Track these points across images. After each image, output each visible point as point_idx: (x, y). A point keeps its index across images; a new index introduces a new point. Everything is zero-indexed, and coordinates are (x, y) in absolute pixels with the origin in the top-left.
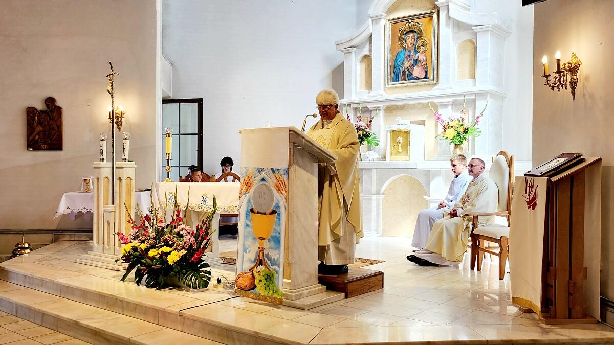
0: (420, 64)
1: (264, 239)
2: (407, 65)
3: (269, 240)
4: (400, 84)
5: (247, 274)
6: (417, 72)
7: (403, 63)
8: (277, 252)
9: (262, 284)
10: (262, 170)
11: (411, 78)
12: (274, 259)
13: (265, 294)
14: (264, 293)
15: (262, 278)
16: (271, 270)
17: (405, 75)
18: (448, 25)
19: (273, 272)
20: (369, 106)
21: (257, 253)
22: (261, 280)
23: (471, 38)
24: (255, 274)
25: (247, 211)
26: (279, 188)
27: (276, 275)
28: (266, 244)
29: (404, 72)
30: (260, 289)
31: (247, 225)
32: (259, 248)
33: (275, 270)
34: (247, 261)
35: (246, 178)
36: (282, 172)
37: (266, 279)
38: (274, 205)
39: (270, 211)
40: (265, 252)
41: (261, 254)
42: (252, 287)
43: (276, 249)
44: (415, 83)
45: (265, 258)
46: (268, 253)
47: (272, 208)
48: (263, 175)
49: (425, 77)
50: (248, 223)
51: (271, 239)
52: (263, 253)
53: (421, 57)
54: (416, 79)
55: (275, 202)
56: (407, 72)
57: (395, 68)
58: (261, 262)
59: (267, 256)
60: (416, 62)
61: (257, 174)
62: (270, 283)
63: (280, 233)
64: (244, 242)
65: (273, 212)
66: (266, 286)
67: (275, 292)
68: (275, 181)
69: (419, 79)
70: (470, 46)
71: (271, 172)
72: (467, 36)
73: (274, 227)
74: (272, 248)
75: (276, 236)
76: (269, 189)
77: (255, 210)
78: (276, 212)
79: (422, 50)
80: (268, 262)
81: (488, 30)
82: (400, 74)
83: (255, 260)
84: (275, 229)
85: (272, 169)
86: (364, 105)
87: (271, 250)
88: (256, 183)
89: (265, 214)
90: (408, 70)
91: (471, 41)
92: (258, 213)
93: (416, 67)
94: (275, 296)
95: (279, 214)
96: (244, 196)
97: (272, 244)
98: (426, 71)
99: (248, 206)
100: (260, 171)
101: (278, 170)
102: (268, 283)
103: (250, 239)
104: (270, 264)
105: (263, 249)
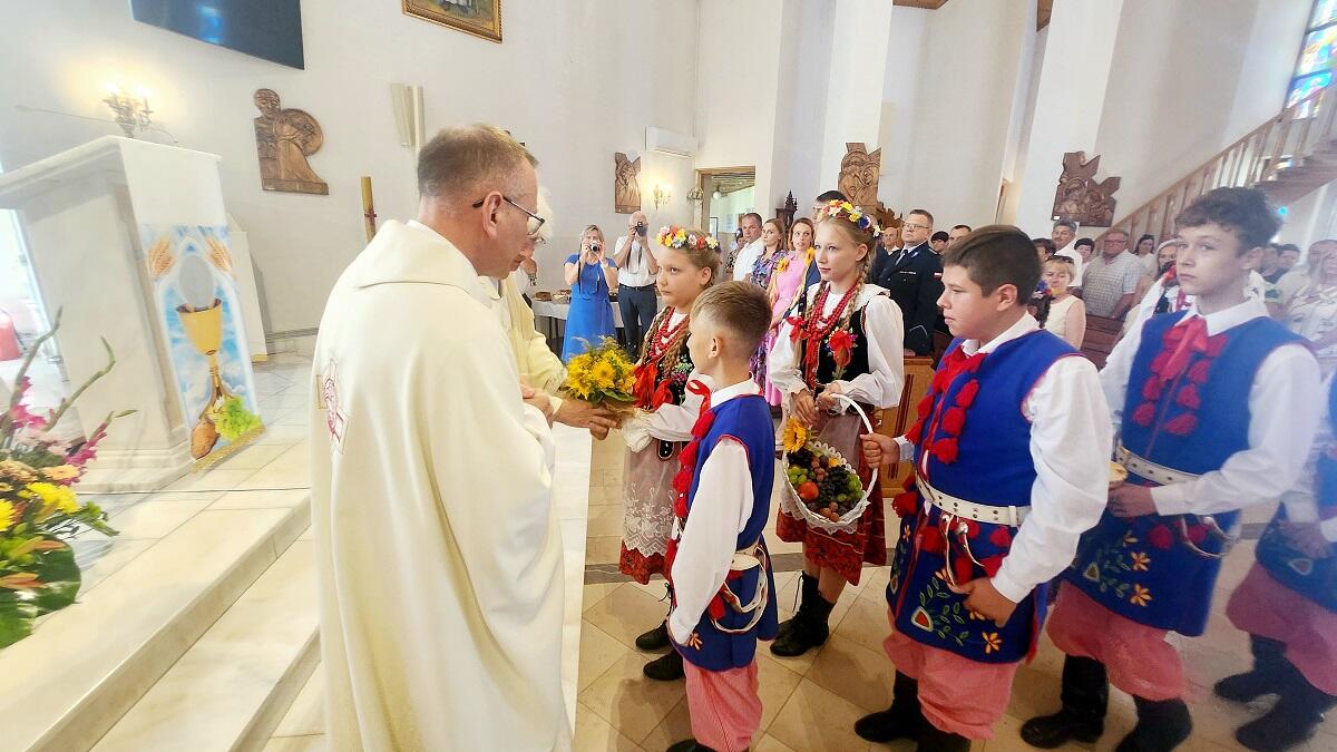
1: (214, 352)
3: (222, 352)
8: (236, 364)
9: (228, 425)
10: (184, 229)
12: (234, 378)
13: (236, 436)
15: (226, 418)
16: (235, 397)
19: (239, 396)
21: (208, 378)
22: (223, 421)
24: (212, 417)
26: (217, 261)
27: (244, 399)
28: (219, 359)
30: (225, 435)
32: (211, 370)
33: (240, 393)
36: (218, 233)
37: (231, 415)
38: (215, 290)
39: (211, 302)
40: (220, 373)
41: (216, 378)
42: (212, 441)
43: (234, 360)
45: (223, 382)
46: (226, 373)
47: (214, 297)
51: (222, 347)
52: (218, 375)
55: (216, 286)
58: (219, 392)
59: (225, 377)
61: (178, 237)
62: (238, 418)
63: (234, 333)
65: (217, 303)
66: (235, 424)
67: (247, 425)
68: (209, 249)
71: (199, 232)
73: (223, 326)
74: (229, 363)
75: (229, 341)
76: (203, 265)
77: (190, 306)
78: (221, 302)
80: (229, 386)
83: (209, 393)
84: (224, 329)
85: (200, 227)
87: (227, 365)
88: (180, 254)
94: (250, 427)
95: (226, 304)
97: (227, 355)
100: (181, 231)
101: (210, 229)
102: (234, 419)
104: (232, 388)
105: (217, 368)
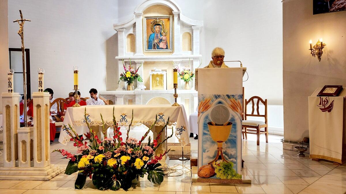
0: (163, 42)
1: (222, 142)
2: (156, 41)
3: (226, 142)
4: (153, 51)
5: (207, 167)
6: (162, 45)
7: (154, 40)
8: (233, 150)
9: (221, 172)
10: (219, 96)
11: (158, 48)
12: (231, 155)
13: (225, 178)
14: (223, 177)
15: (222, 168)
16: (229, 162)
17: (155, 46)
18: (178, 24)
19: (231, 163)
20: (136, 61)
21: (216, 151)
22: (220, 170)
23: (189, 32)
24: (214, 166)
25: (204, 124)
26: (234, 108)
27: (233, 165)
28: (224, 145)
29: (154, 45)
30: (219, 175)
31: (204, 134)
32: (218, 148)
33: (232, 161)
34: (205, 158)
35: (203, 102)
36: (237, 97)
37: (225, 168)
38: (230, 119)
39: (227, 122)
41: (220, 153)
42: (212, 175)
43: (232, 147)
44: (161, 51)
45: (224, 155)
46: (226, 151)
47: (228, 121)
48: (219, 100)
49: (166, 49)
50: (206, 132)
51: (228, 141)
52: (221, 151)
53: (164, 38)
54: (161, 49)
55: (231, 117)
56: (156, 45)
57: (149, 42)
58: (220, 158)
59: (226, 153)
60: (161, 40)
61: (214, 99)
62: (228, 171)
63: (235, 137)
64: (203, 146)
65: (229, 124)
66: (225, 173)
67: (233, 176)
68: (230, 103)
69: (163, 49)
70: (188, 35)
71: (226, 97)
72: (187, 30)
73: (230, 133)
74: (229, 147)
75: (232, 139)
76: (226, 109)
77: (214, 123)
78: (232, 123)
79: (164, 34)
80: (226, 157)
81: (198, 29)
82: (151, 46)
83: (214, 157)
84: (231, 135)
85: (227, 95)
86: (132, 60)
87: (228, 149)
88: (213, 105)
89: (222, 125)
90: (157, 44)
91: (189, 33)
92: (216, 125)
93: (161, 43)
94: (235, 178)
95: (235, 125)
96: (201, 114)
97: (229, 145)
98: (167, 45)
99: (206, 121)
100: (217, 97)
101: (233, 96)
102: (226, 171)
103: (208, 143)
104: (228, 158)
105: (222, 148)
